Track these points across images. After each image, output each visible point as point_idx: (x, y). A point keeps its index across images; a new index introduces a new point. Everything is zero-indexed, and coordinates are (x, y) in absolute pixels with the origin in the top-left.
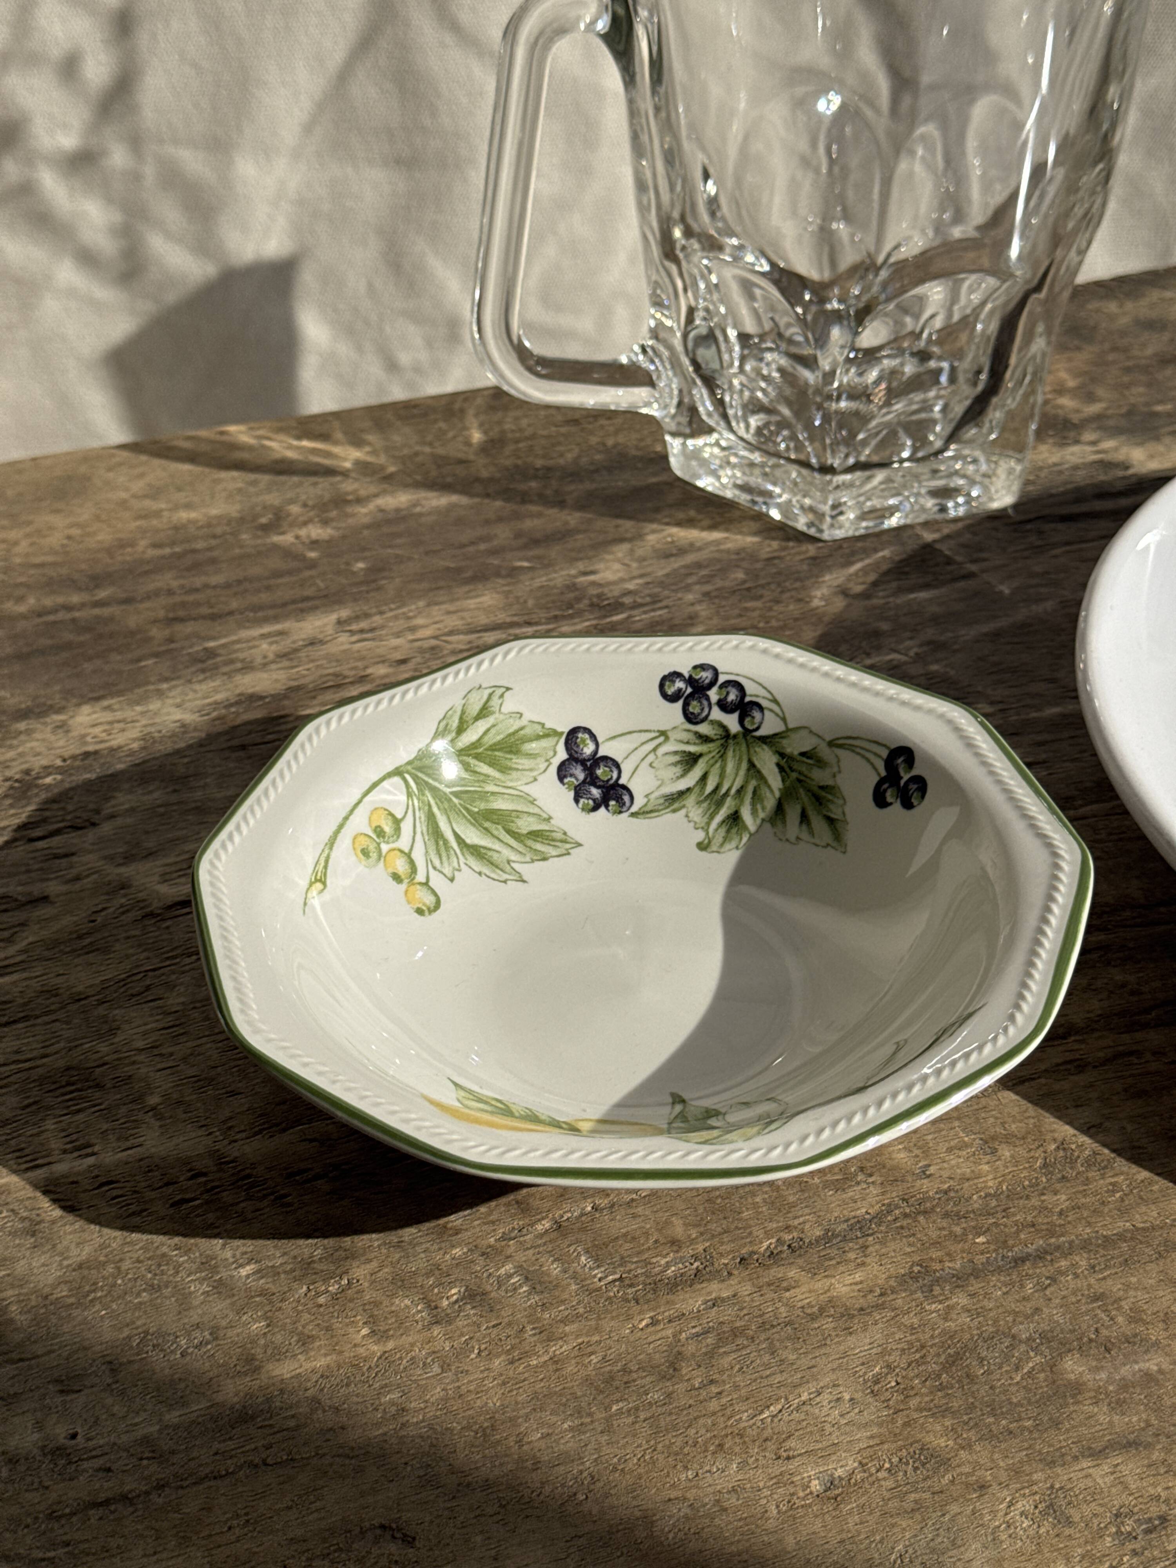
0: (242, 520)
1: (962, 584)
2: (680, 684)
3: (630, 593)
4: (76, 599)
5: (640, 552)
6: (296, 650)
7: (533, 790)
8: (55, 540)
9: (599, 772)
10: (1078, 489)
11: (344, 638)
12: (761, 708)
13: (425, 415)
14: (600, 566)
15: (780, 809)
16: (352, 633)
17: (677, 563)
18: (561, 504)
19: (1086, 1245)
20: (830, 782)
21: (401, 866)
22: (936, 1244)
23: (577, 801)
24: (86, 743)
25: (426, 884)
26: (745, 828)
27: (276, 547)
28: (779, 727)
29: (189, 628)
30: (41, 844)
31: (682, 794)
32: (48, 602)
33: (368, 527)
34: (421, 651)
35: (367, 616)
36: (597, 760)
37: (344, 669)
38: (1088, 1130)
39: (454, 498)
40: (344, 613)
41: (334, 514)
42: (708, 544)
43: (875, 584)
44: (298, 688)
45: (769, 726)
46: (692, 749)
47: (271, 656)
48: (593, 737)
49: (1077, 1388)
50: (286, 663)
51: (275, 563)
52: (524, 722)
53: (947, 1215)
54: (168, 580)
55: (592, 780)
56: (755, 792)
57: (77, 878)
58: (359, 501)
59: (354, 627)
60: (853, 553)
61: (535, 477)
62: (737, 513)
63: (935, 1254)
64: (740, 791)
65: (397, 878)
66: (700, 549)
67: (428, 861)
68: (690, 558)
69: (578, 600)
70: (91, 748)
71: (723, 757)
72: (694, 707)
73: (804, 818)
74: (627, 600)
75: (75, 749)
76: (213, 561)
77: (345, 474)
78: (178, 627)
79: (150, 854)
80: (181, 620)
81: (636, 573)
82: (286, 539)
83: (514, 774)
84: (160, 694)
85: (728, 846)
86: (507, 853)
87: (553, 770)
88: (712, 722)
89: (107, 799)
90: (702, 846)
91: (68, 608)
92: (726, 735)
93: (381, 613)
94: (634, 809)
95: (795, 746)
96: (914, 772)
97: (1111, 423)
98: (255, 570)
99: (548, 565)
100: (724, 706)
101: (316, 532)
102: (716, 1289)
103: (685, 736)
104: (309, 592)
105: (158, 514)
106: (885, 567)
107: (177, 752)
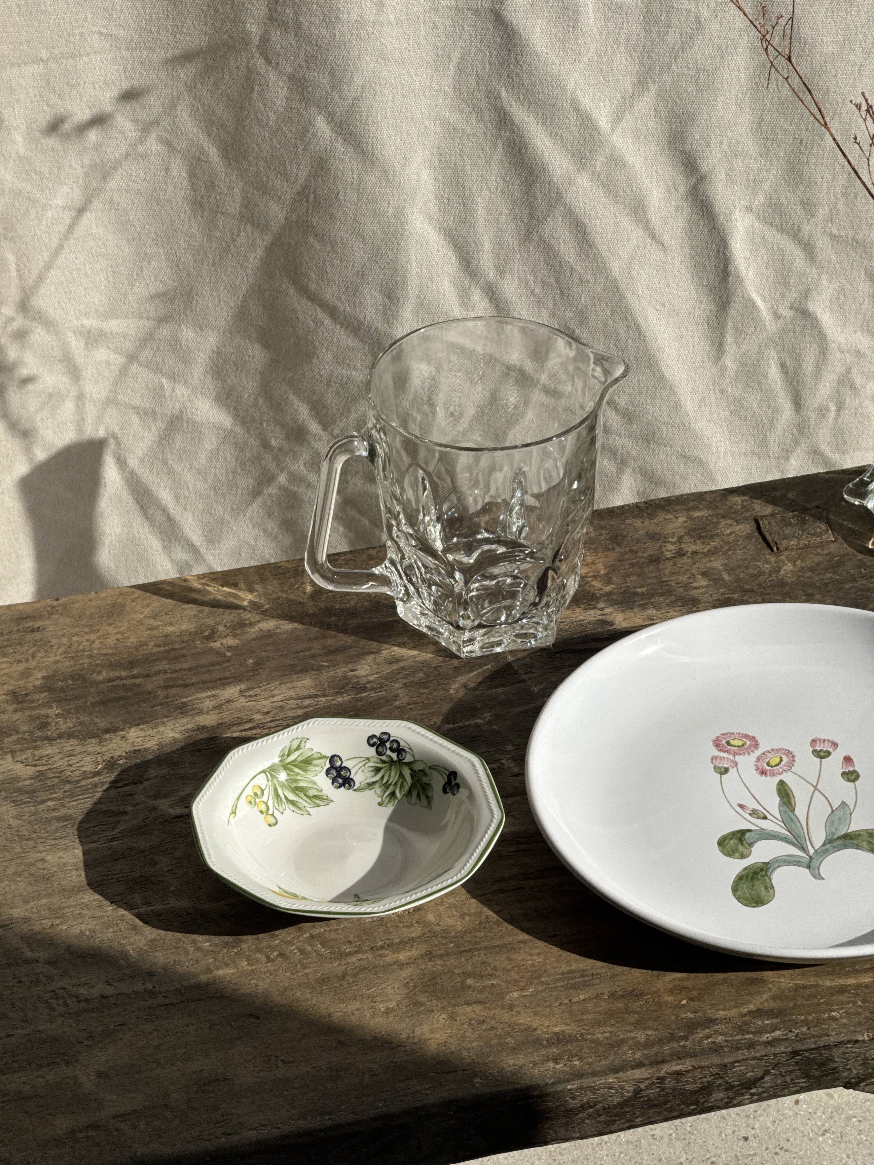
0: (196, 633)
1: (517, 685)
2: (375, 740)
3: (371, 682)
4: (124, 674)
5: (378, 660)
6: (222, 705)
7: (315, 779)
8: (111, 641)
9: (342, 773)
10: (586, 636)
11: (242, 699)
12: (405, 752)
13: (285, 573)
14: (359, 667)
15: (410, 792)
16: (246, 697)
17: (394, 667)
18: (344, 631)
19: (486, 948)
20: (428, 782)
21: (263, 808)
22: (436, 946)
23: (333, 783)
24: (134, 746)
25: (272, 815)
26: (397, 798)
27: (212, 649)
28: (412, 759)
29: (174, 691)
30: (120, 790)
31: (374, 783)
32: (112, 675)
33: (254, 640)
34: (276, 708)
35: (253, 688)
36: (342, 768)
37: (242, 715)
38: (497, 913)
39: (296, 625)
40: (243, 687)
41: (238, 631)
42: (411, 657)
43: (480, 683)
44: (222, 724)
45: (408, 759)
46: (379, 765)
47: (211, 707)
48: (341, 759)
49: (469, 987)
50: (217, 711)
51: (212, 658)
52: (314, 752)
53: (442, 937)
54: (163, 665)
55: (339, 775)
56: (401, 784)
57: (137, 805)
58: (251, 624)
59: (247, 694)
60: (474, 666)
61: (334, 615)
62: (427, 640)
63: (435, 948)
64: (396, 783)
65: (262, 812)
66: (406, 660)
67: (274, 806)
68: (401, 664)
69: (347, 684)
70: (137, 748)
71: (390, 769)
72: (380, 749)
73: (418, 796)
74: (369, 686)
75: (129, 748)
76: (184, 656)
77: (244, 609)
78: (169, 691)
79: (165, 796)
80: (171, 687)
81: (375, 671)
82: (217, 645)
83: (309, 773)
84: (164, 724)
85: (390, 804)
86: (304, 803)
87: (324, 771)
88: (387, 756)
89: (145, 772)
90: (380, 804)
91: (122, 679)
92: (392, 761)
93: (259, 687)
94: (355, 788)
95: (417, 767)
96: (457, 781)
97: (614, 597)
98: (203, 662)
99: (335, 665)
100: (391, 749)
101: (231, 641)
102: (360, 956)
103: (376, 760)
104: (227, 675)
105: (157, 628)
106: (487, 674)
107: (172, 752)
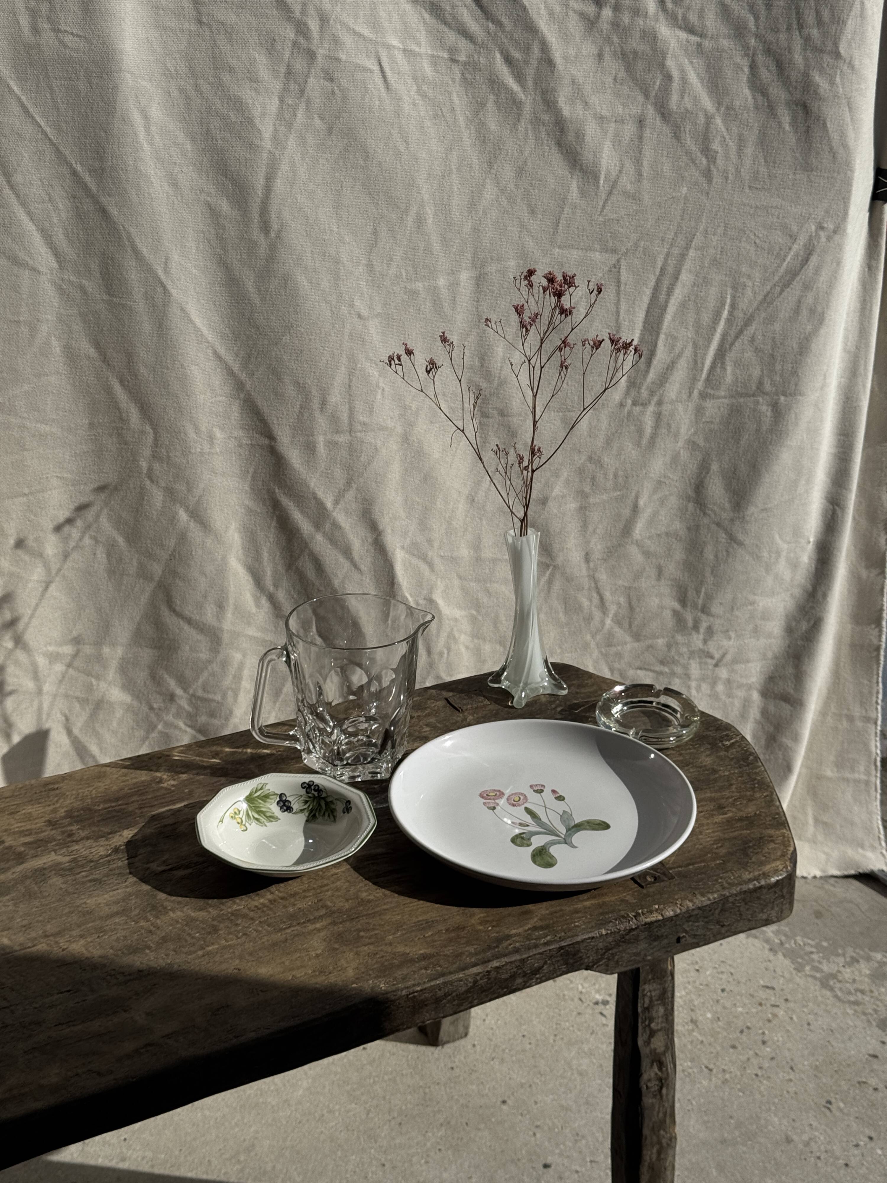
2: (305, 785)
4: (113, 804)
7: (271, 807)
8: (102, 789)
12: (322, 791)
19: (366, 915)
23: (280, 809)
24: (127, 838)
27: (162, 788)
29: (146, 809)
32: (107, 806)
36: (286, 801)
48: (286, 796)
49: (362, 937)
51: (163, 791)
54: (135, 798)
55: (284, 805)
71: (313, 801)
72: (308, 790)
78: (143, 810)
82: (165, 785)
88: (312, 794)
91: (113, 807)
92: (314, 796)
94: (292, 812)
98: (158, 794)
103: (306, 796)
105: (128, 780)
